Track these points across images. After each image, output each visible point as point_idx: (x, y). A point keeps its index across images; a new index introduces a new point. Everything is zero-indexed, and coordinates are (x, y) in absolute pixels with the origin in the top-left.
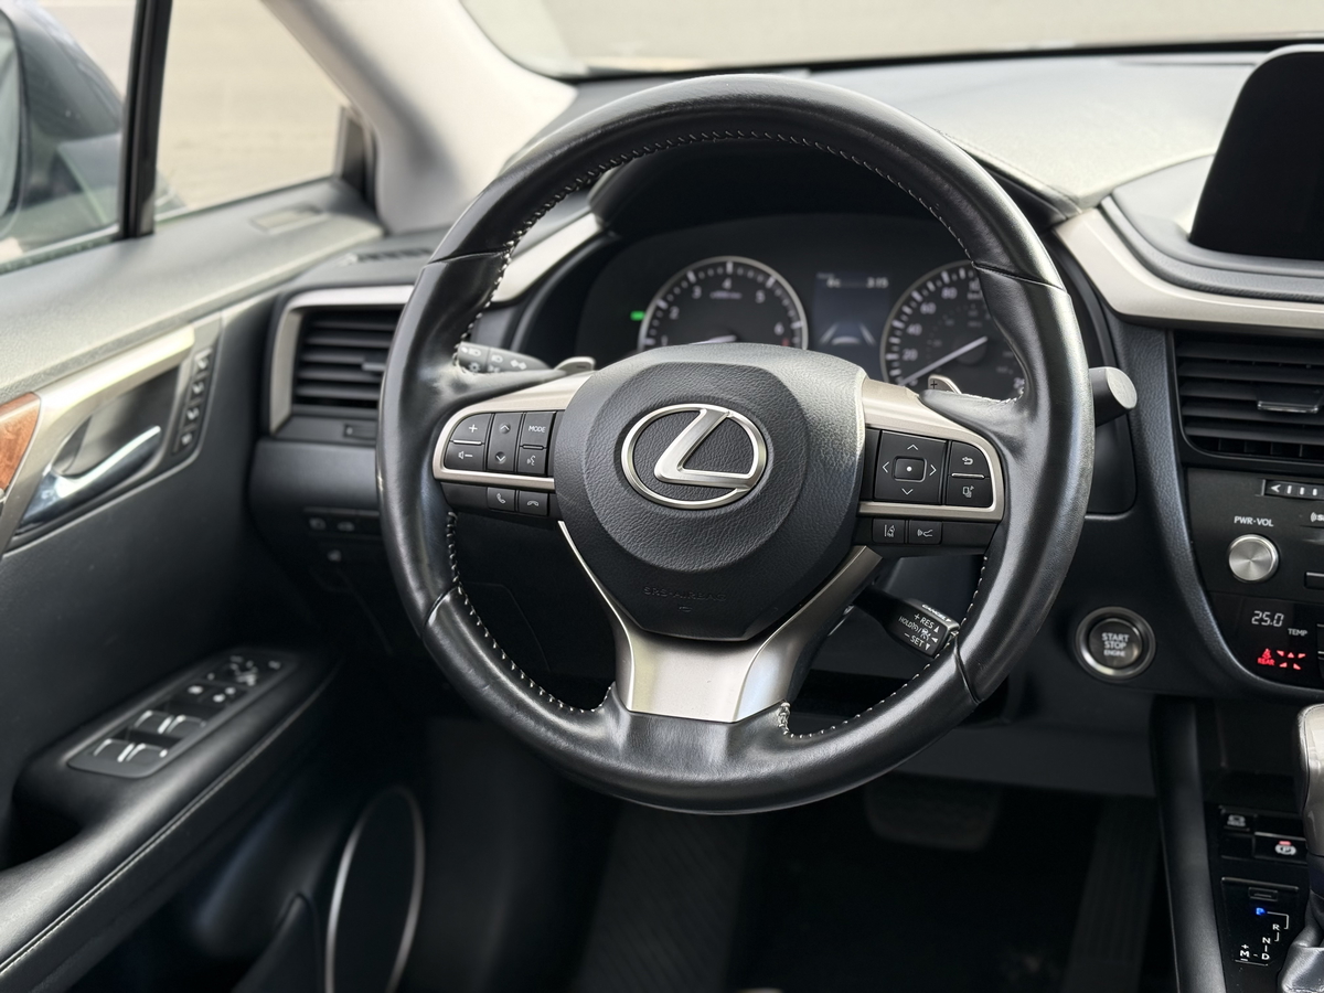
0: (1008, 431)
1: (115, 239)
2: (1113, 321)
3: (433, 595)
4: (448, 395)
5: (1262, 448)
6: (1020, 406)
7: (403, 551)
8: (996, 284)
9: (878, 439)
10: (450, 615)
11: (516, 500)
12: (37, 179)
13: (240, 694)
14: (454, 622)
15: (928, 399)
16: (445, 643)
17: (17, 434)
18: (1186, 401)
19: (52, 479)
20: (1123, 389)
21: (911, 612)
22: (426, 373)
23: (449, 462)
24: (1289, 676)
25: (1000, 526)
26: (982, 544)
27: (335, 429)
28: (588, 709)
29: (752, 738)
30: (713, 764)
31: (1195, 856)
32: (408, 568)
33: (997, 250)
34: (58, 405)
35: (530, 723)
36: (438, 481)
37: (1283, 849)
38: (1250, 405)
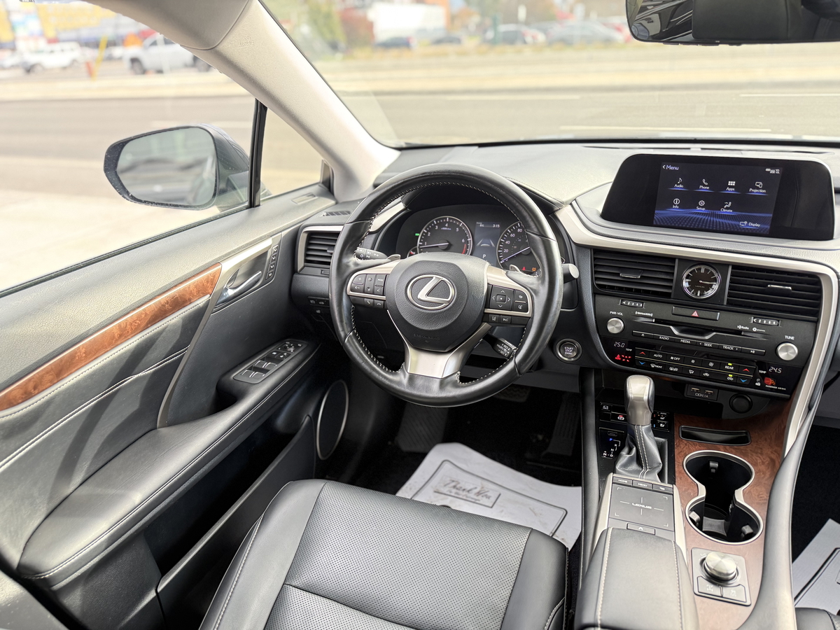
0: (534, 287)
1: (247, 208)
2: (573, 245)
3: (346, 332)
4: (353, 267)
5: (620, 289)
6: (539, 279)
7: (337, 318)
8: (533, 238)
9: (491, 288)
10: (352, 340)
11: (374, 302)
12: (222, 186)
13: (289, 355)
14: (353, 342)
15: (509, 275)
16: (351, 349)
17: (214, 277)
18: (596, 272)
19: (226, 289)
20: (574, 271)
21: (501, 343)
22: (345, 260)
23: (352, 290)
24: (625, 364)
25: (531, 319)
26: (525, 324)
27: (319, 271)
28: (395, 371)
29: (448, 383)
30: (435, 392)
31: (591, 420)
32: (339, 324)
33: (533, 226)
34: (227, 266)
35: (377, 375)
36: (349, 296)
37: (621, 418)
38: (618, 275)
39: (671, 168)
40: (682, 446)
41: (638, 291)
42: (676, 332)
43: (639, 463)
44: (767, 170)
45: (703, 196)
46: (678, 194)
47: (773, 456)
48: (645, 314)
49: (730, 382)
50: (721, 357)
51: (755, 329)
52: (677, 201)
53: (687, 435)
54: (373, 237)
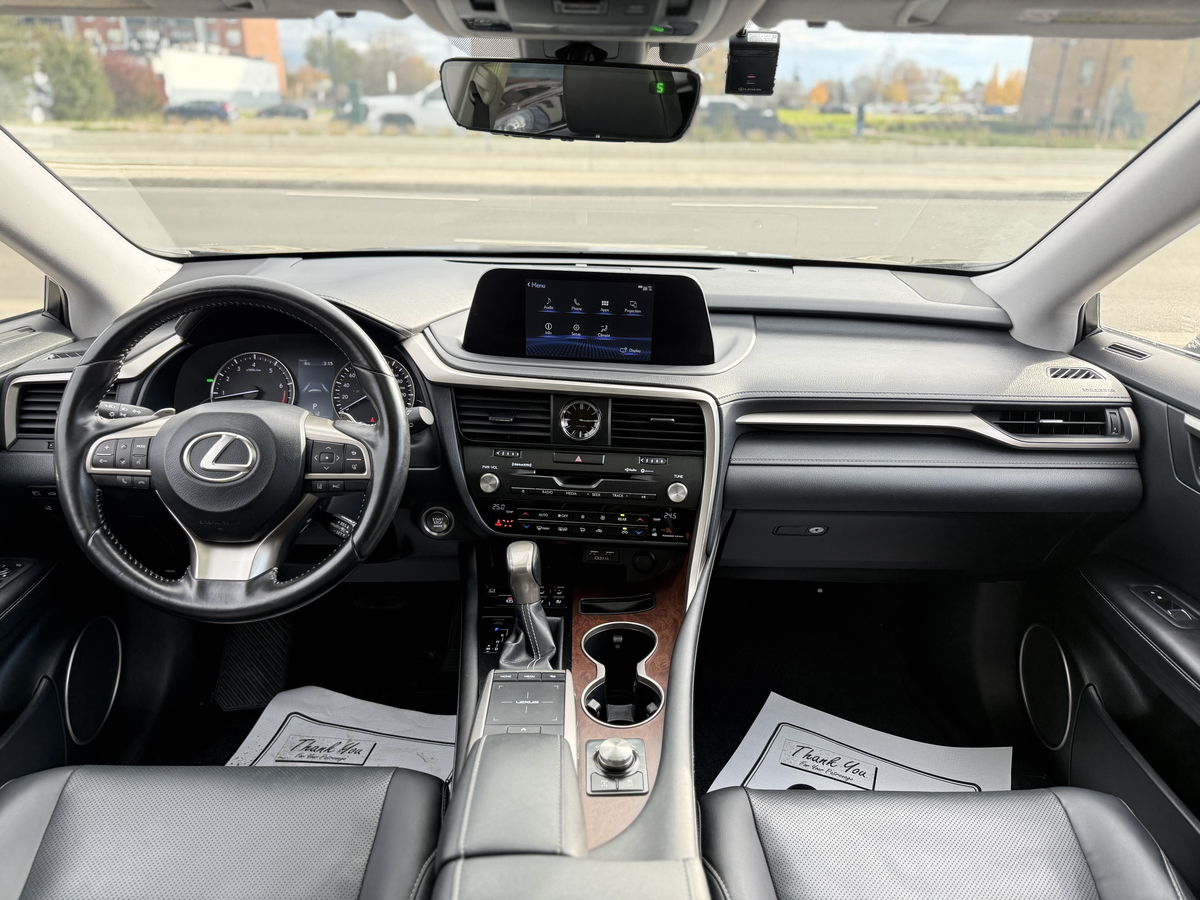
0: (371, 439)
2: (427, 384)
3: (90, 530)
4: (92, 430)
5: (492, 436)
6: (376, 428)
7: (72, 510)
9: (311, 445)
10: (100, 540)
14: (102, 544)
15: (337, 425)
16: (98, 554)
18: (462, 418)
20: (427, 416)
21: (336, 520)
22: (80, 421)
23: (95, 464)
24: (506, 530)
25: (370, 481)
26: (362, 489)
27: (43, 445)
28: (176, 579)
30: (240, 599)
31: (473, 608)
32: (75, 519)
33: (361, 359)
36: (90, 475)
37: (509, 601)
38: (486, 419)
39: (538, 286)
40: (581, 622)
41: (514, 438)
42: (560, 483)
43: (530, 653)
44: (640, 287)
45: (577, 319)
46: (549, 317)
47: (676, 616)
48: (523, 464)
49: (625, 537)
50: (611, 508)
51: (643, 471)
52: (549, 326)
53: (587, 609)
54: (133, 386)
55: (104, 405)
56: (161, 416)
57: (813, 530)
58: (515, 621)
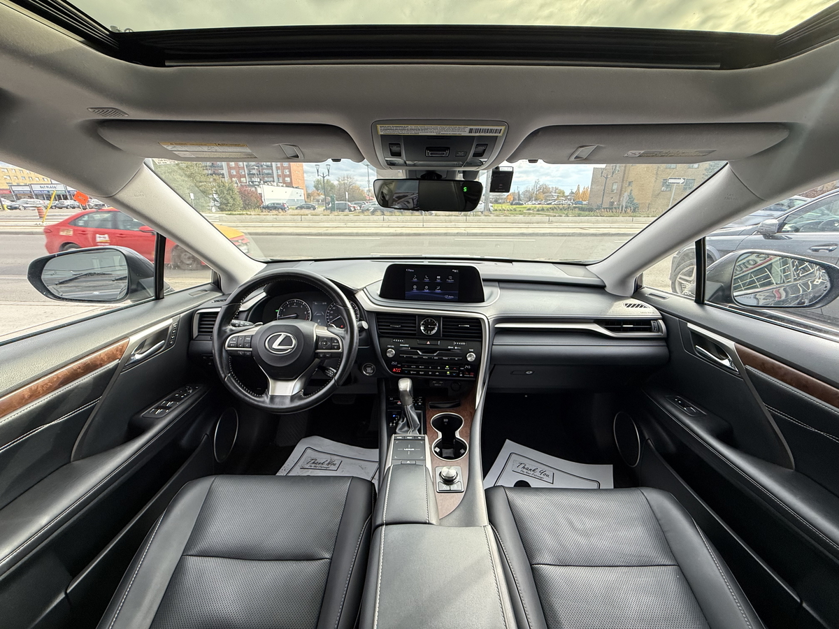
0: (342, 335)
1: (153, 300)
2: (365, 312)
3: (226, 374)
4: (229, 332)
5: (392, 333)
6: (344, 330)
7: (219, 366)
9: (318, 338)
10: (230, 378)
11: (244, 353)
12: (134, 287)
13: (188, 395)
14: (231, 380)
15: (329, 330)
16: (229, 384)
17: (123, 347)
18: (379, 325)
19: (134, 355)
20: (365, 325)
21: (328, 369)
22: (224, 328)
23: (228, 347)
24: (398, 373)
25: (342, 353)
26: (339, 356)
27: (206, 337)
28: (261, 395)
29: (295, 398)
30: (288, 404)
31: (384, 407)
32: (220, 369)
33: (339, 302)
34: (135, 339)
35: (248, 399)
36: (227, 351)
37: (399, 403)
38: (389, 326)
39: (410, 270)
40: (429, 413)
41: (401, 334)
42: (420, 353)
43: (409, 427)
44: (453, 271)
45: (427, 284)
46: (415, 283)
47: (471, 411)
48: (405, 346)
49: (448, 376)
50: (443, 364)
51: (456, 348)
52: (415, 287)
53: (432, 407)
54: (246, 313)
55: (234, 321)
56: (257, 326)
57: (527, 373)
58: (402, 413)
